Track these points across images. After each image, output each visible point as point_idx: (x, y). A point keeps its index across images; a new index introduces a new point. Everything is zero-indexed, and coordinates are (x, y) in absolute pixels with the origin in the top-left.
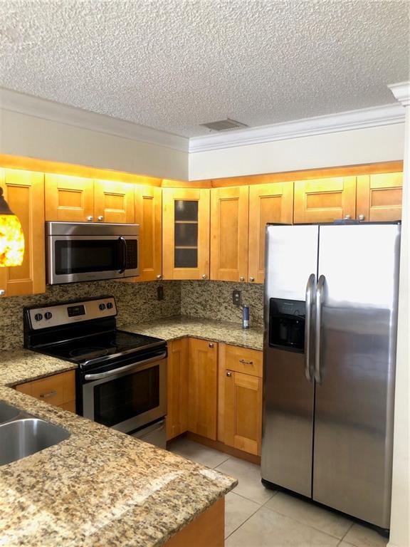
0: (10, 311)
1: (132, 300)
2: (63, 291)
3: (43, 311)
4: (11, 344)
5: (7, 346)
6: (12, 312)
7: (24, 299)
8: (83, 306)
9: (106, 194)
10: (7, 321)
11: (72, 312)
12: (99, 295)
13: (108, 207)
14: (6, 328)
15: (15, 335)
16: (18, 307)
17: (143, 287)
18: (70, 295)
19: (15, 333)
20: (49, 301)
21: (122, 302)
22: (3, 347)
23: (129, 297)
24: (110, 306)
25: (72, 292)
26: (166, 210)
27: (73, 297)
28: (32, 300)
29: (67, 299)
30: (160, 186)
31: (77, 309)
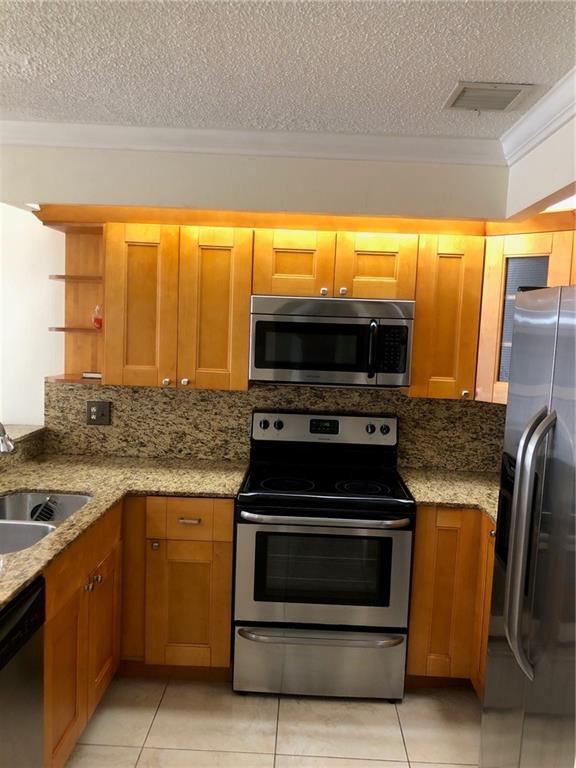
0: (237, 411)
1: (444, 429)
2: (316, 396)
3: (272, 418)
4: (236, 453)
5: (231, 455)
6: (240, 413)
7: (257, 399)
8: (337, 422)
9: (360, 254)
10: (233, 423)
11: (315, 427)
12: (380, 411)
13: (363, 274)
14: (230, 431)
15: (242, 443)
16: (249, 407)
17: (470, 411)
18: (327, 404)
19: (243, 440)
20: (293, 406)
21: (423, 428)
22: (226, 454)
23: (439, 424)
24: (385, 430)
25: (330, 400)
26: (489, 276)
27: (333, 408)
28: (269, 401)
29: (322, 409)
30: (485, 234)
31: (328, 424)
